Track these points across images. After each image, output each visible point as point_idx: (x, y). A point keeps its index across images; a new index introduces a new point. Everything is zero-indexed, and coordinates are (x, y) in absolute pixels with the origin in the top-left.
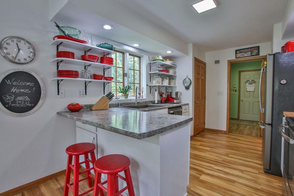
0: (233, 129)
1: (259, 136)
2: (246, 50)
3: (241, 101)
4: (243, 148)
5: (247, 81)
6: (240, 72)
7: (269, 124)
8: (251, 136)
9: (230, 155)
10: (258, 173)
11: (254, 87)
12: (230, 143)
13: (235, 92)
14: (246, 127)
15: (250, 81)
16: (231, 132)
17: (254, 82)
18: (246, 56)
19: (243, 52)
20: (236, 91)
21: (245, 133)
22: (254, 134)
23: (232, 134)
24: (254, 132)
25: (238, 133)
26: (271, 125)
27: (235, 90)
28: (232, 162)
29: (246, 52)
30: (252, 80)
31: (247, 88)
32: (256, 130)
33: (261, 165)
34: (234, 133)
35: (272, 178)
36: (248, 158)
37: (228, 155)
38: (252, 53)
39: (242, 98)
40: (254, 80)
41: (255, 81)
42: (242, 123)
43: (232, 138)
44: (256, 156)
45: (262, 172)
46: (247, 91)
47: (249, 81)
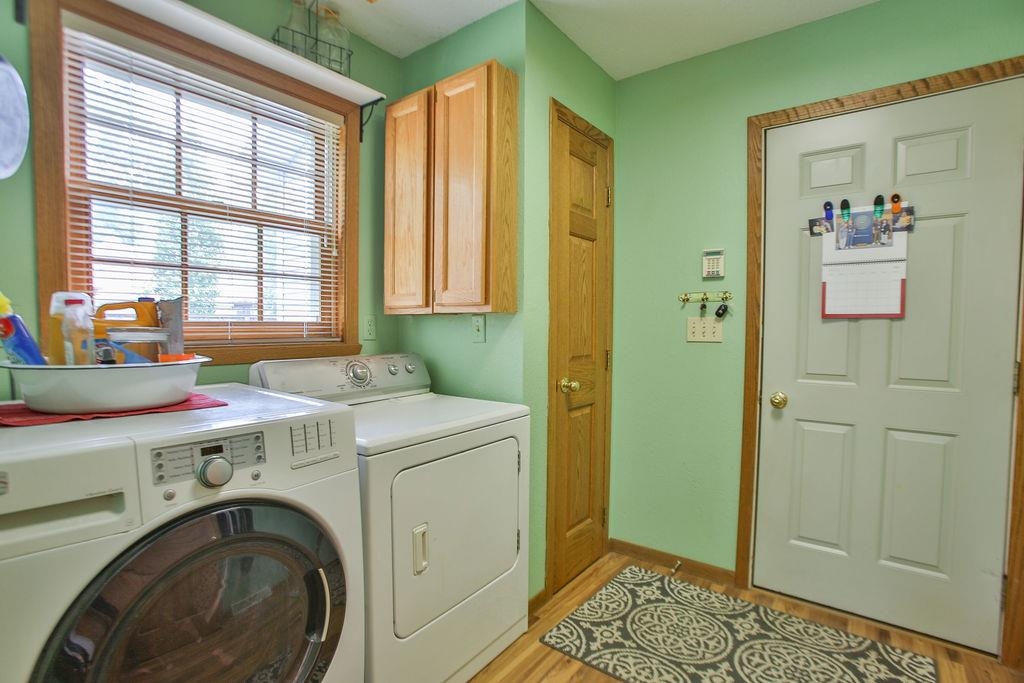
3: (767, 408)
5: (828, 206)
6: (759, 128)
11: (900, 272)
13: (721, 326)
15: (862, 206)
17: (904, 221)
20: (722, 312)
27: (712, 307)
30: (880, 201)
31: (824, 285)
39: (773, 387)
40: (896, 198)
41: (910, 211)
46: (826, 317)
47: (845, 205)
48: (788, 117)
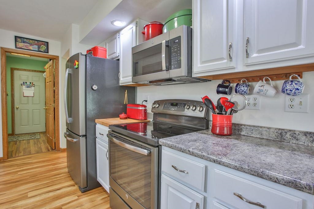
0: (12, 151)
1: (50, 150)
2: (31, 41)
3: (15, 109)
4: (41, 173)
5: (24, 82)
6: (12, 70)
7: (83, 136)
8: (42, 152)
9: (30, 195)
10: (77, 198)
11: (33, 91)
12: (19, 173)
14: (29, 143)
15: (28, 83)
16: (12, 156)
17: (33, 86)
18: (32, 49)
19: (27, 43)
21: (33, 152)
22: (44, 150)
23: (14, 159)
24: (43, 147)
25: (22, 154)
26: (85, 136)
28: (39, 203)
29: (31, 45)
30: (30, 83)
31: (23, 92)
32: (42, 143)
33: (74, 185)
34: (17, 155)
35: (92, 195)
36: (56, 184)
37: (27, 196)
38: (39, 48)
39: (16, 105)
40: (32, 83)
41: (34, 85)
42: (20, 139)
43: (17, 165)
44: (63, 176)
45: (80, 193)
46: (24, 96)
47: (26, 83)
48: (18, 69)
